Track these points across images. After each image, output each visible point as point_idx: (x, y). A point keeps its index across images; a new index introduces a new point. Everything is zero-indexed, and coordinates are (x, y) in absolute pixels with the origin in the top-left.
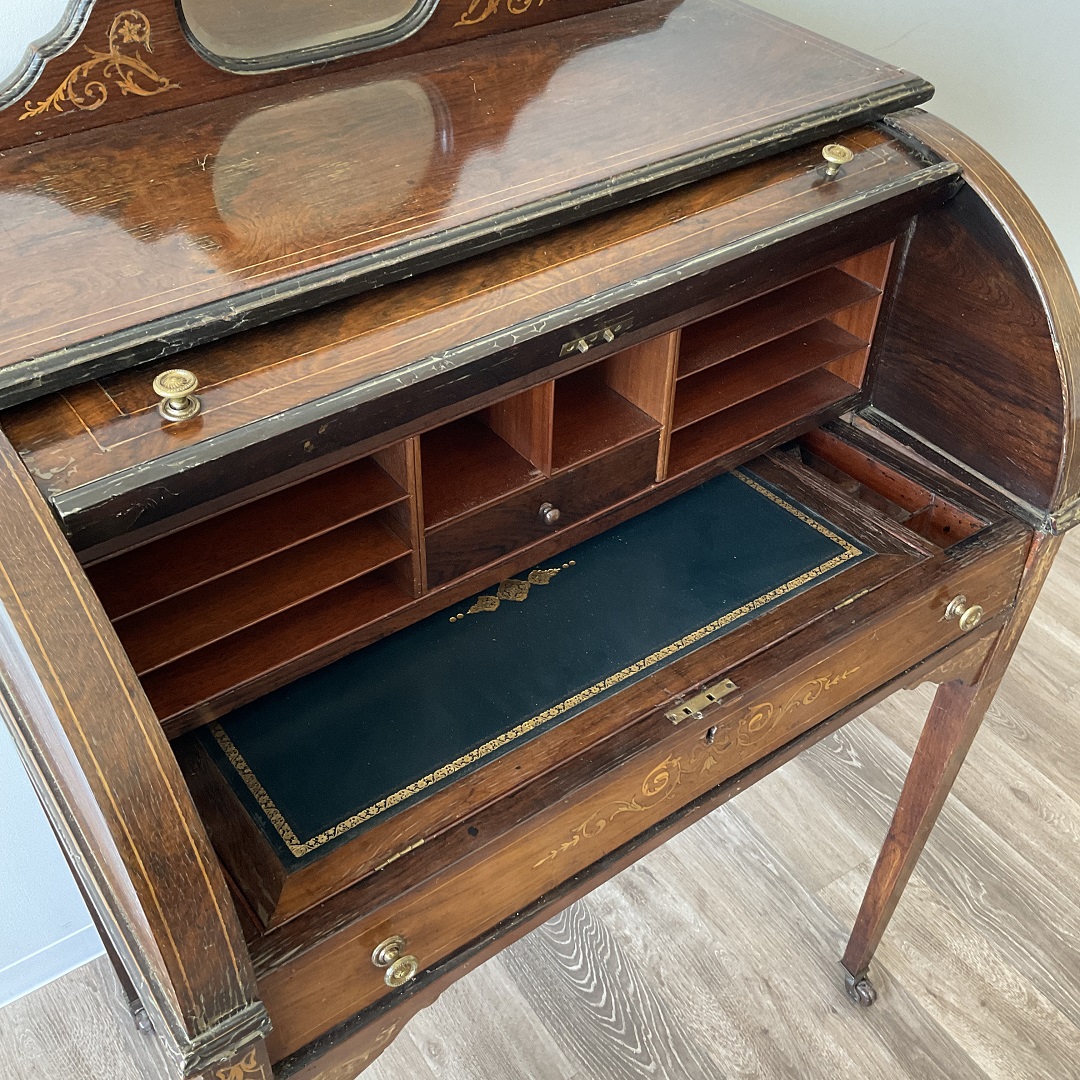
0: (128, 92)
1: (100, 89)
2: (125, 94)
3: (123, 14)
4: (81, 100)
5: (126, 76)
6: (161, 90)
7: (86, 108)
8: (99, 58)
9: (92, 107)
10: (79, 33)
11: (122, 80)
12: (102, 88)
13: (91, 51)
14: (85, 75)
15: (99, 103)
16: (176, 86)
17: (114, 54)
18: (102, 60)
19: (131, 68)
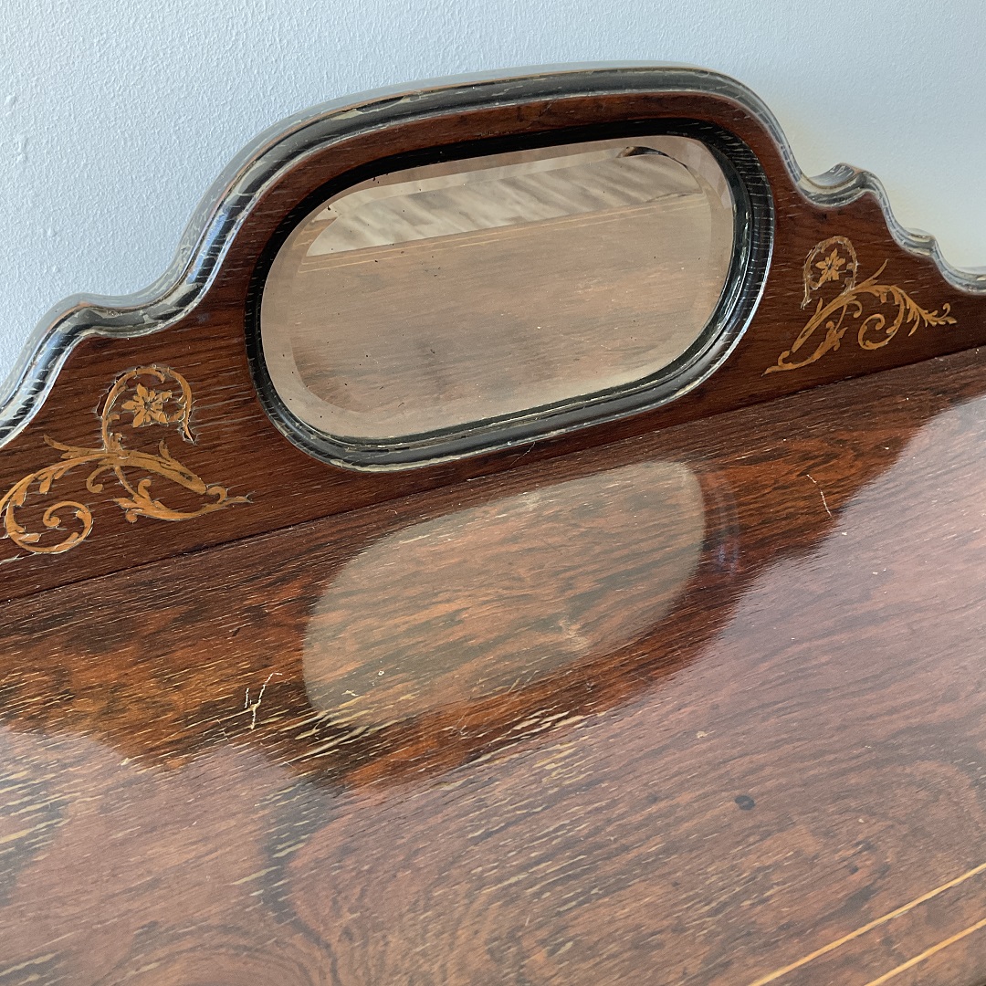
0: (140, 517)
1: (78, 514)
2: (131, 518)
3: (133, 372)
4: (34, 537)
5: (135, 488)
6: (211, 508)
7: (46, 551)
9: (57, 549)
10: (34, 412)
11: (129, 496)
12: (84, 513)
13: (57, 445)
14: (44, 490)
15: (74, 541)
16: (241, 499)
17: (111, 451)
18: (83, 460)
19: (147, 473)
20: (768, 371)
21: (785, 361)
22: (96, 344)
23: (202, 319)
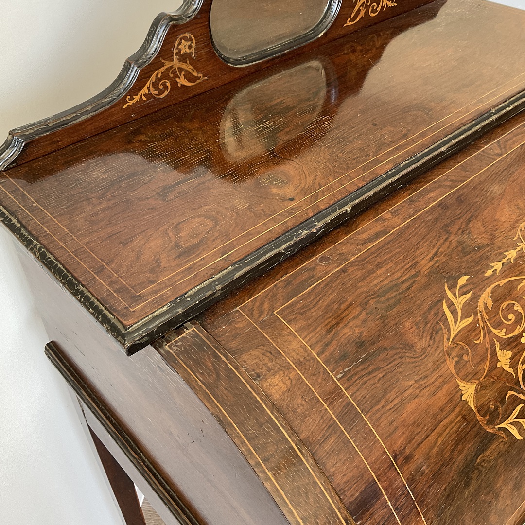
0: (182, 85)
1: (167, 84)
2: (179, 85)
3: (182, 36)
4: (156, 92)
5: (181, 75)
6: (199, 81)
7: (159, 97)
8: (168, 65)
9: (162, 96)
10: (158, 50)
11: (179, 78)
12: (168, 84)
13: (163, 61)
14: (159, 76)
15: (166, 93)
16: (206, 78)
17: (176, 63)
18: (169, 66)
19: (183, 70)
20: (345, 26)
21: (349, 22)
22: (174, 26)
23: (199, 16)
